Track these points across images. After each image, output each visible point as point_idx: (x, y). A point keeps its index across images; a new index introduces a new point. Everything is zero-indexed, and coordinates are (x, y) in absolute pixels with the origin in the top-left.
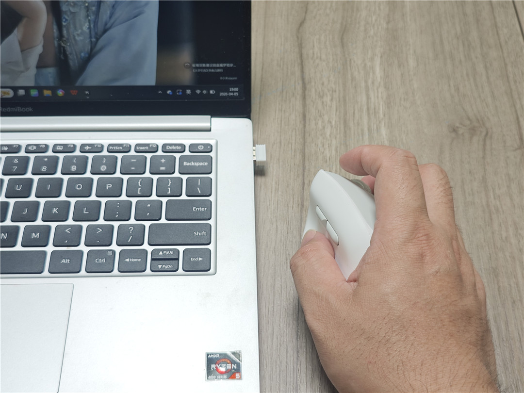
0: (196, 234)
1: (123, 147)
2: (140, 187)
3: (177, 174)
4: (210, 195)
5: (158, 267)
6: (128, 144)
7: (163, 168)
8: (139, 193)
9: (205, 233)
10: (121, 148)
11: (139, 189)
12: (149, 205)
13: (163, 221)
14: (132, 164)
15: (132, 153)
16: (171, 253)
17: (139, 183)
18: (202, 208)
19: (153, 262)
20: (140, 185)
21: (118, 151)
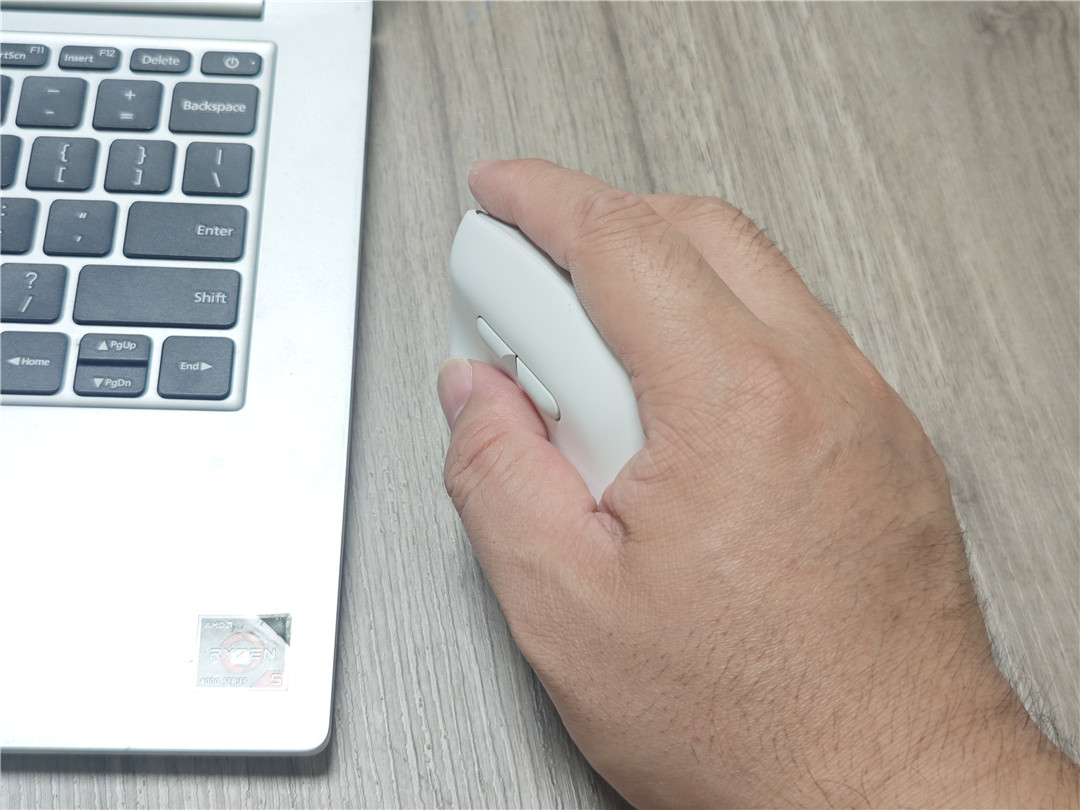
0: (201, 298)
1: (27, 54)
2: (63, 164)
3: (162, 133)
4: (243, 194)
5: (94, 383)
6: (41, 46)
7: (126, 116)
8: (59, 180)
9: (224, 296)
10: (23, 56)
11: (62, 169)
12: (83, 216)
13: (117, 258)
14: (49, 101)
15: (52, 70)
16: (131, 346)
17: (63, 153)
18: (219, 227)
19: (83, 368)
20: (64, 160)
21: (15, 63)
